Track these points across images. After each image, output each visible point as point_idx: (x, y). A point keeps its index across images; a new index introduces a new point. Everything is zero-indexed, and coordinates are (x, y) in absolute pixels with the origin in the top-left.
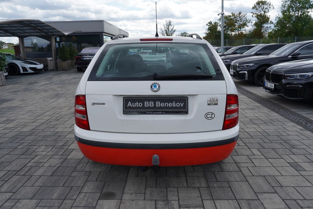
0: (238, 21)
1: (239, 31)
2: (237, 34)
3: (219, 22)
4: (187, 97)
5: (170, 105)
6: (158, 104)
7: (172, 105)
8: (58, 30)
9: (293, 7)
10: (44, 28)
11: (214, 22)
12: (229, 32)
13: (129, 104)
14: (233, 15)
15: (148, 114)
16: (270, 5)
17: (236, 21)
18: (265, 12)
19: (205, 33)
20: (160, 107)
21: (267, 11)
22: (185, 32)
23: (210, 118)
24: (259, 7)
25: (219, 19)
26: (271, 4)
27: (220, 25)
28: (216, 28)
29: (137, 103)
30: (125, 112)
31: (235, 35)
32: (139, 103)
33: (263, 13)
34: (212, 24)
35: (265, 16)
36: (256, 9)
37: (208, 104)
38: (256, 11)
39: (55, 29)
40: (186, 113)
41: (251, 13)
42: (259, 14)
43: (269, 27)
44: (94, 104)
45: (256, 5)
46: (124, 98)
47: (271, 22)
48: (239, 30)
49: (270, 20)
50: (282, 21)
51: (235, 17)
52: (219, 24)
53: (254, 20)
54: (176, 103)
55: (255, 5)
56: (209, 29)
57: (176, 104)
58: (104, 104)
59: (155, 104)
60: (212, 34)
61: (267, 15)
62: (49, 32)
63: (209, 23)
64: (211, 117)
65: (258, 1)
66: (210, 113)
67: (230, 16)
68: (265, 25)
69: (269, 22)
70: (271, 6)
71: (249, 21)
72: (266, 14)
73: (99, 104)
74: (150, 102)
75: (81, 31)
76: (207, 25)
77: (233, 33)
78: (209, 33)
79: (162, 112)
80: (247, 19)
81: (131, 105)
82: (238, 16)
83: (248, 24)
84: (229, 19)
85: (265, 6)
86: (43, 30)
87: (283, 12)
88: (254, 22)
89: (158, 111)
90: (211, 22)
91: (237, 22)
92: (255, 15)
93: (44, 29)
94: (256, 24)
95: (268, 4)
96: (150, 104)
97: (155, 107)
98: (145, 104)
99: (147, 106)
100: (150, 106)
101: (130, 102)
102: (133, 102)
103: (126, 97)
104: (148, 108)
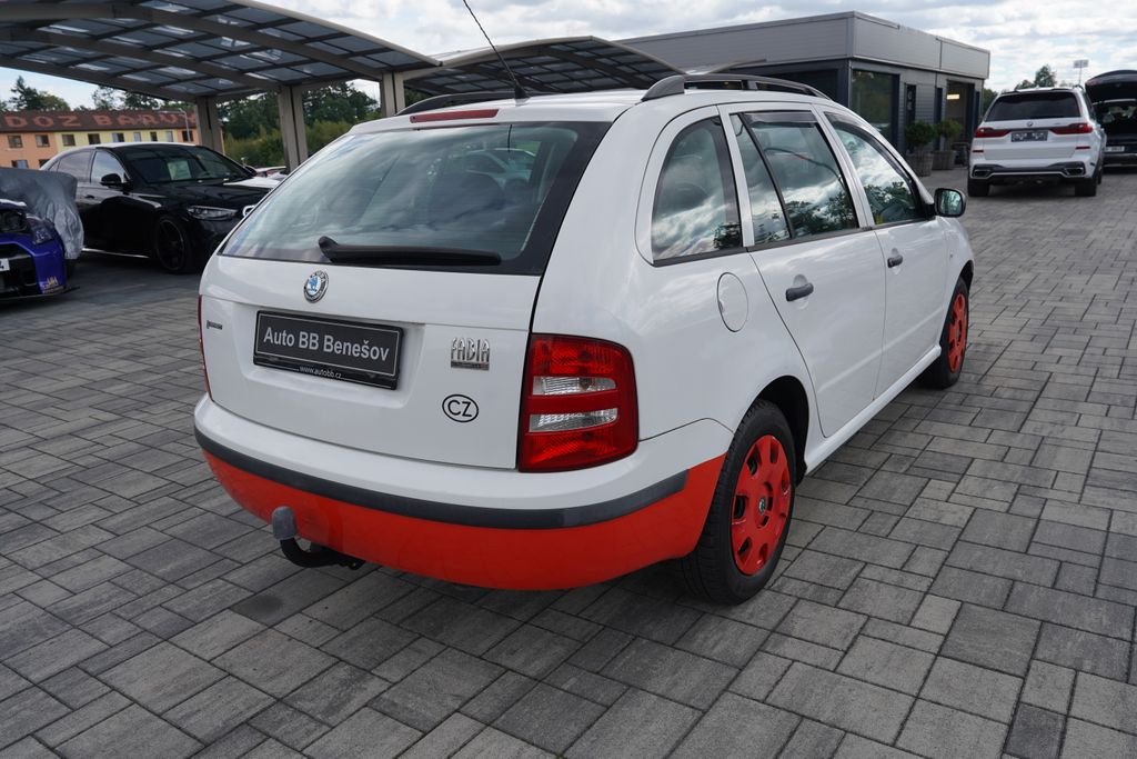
4: (401, 330)
5: (355, 350)
6: (332, 345)
7: (361, 352)
8: (662, 64)
10: (619, 59)
13: (267, 333)
15: (304, 372)
20: (332, 356)
23: (460, 417)
29: (284, 334)
30: (259, 360)
32: (288, 334)
37: (454, 364)
39: (651, 61)
40: (393, 384)
44: (209, 324)
46: (259, 312)
54: (370, 346)
57: (369, 351)
58: (220, 327)
59: (321, 342)
62: (640, 73)
64: (464, 415)
66: (460, 399)
73: (215, 325)
74: (312, 335)
75: (765, 61)
79: (336, 371)
81: (271, 338)
86: (621, 68)
89: (325, 368)
93: (621, 64)
96: (311, 341)
97: (320, 354)
98: (301, 339)
99: (305, 347)
100: (311, 347)
101: (269, 329)
102: (277, 329)
103: (263, 312)
104: (307, 353)
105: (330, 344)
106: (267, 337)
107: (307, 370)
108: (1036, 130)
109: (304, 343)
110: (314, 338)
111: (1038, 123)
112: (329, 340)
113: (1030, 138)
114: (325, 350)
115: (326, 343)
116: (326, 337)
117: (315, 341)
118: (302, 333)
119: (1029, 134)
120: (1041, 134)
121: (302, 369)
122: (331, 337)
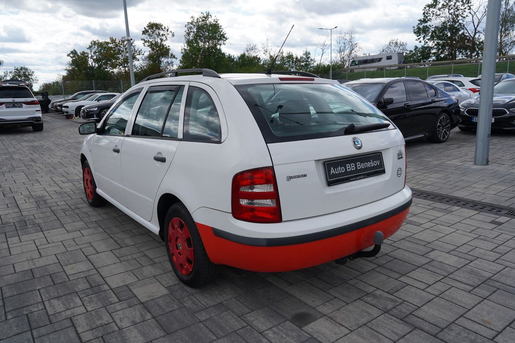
0: (123, 51)
1: (125, 67)
2: (124, 71)
3: (89, 51)
4: (381, 153)
5: (369, 165)
6: (360, 166)
7: (371, 164)
9: (201, 37)
11: (81, 51)
12: (109, 69)
13: (333, 171)
14: (113, 41)
15: (352, 181)
16: (167, 30)
17: (120, 51)
18: (162, 40)
19: (66, 70)
20: (361, 170)
21: (165, 39)
22: (22, 66)
24: (153, 33)
25: (88, 47)
26: (169, 30)
27: (92, 56)
28: (87, 61)
29: (340, 168)
30: (330, 184)
31: (119, 73)
32: (341, 167)
33: (159, 41)
34: (78, 55)
35: (163, 46)
36: (149, 35)
38: (148, 37)
40: (383, 172)
41: (142, 39)
42: (154, 42)
43: (170, 62)
44: (290, 178)
45: (147, 28)
46: (324, 163)
47: (172, 55)
48: (126, 65)
49: (170, 52)
50: (189, 54)
51: (117, 45)
52: (90, 56)
53: (147, 51)
54: (373, 161)
55: (145, 28)
56: (74, 63)
57: (373, 163)
58: (305, 176)
59: (356, 166)
60: (81, 71)
61: (165, 45)
63: (72, 52)
64: (400, 174)
65: (149, 23)
67: (107, 43)
68: (164, 60)
69: (170, 55)
70: (169, 32)
71: (139, 52)
72: (164, 43)
73: (299, 177)
74: (352, 164)
76: (68, 55)
77: (116, 71)
78: (73, 69)
79: (364, 175)
80: (136, 49)
81: (334, 172)
82: (120, 43)
83: (138, 57)
84: (106, 48)
85: (162, 32)
87: (189, 43)
88: (147, 54)
89: (360, 175)
90: (75, 50)
91: (121, 54)
92: (147, 44)
94: (150, 57)
95: (165, 28)
96: (352, 167)
97: (357, 171)
98: (348, 168)
99: (350, 170)
100: (352, 169)
101: (332, 168)
102: (335, 167)
103: (327, 162)
104: (351, 172)
105: (359, 165)
106: (332, 172)
107: (353, 179)
108: (16, 103)
109: (349, 169)
110: (353, 165)
111: (17, 100)
112: (359, 164)
113: (14, 106)
114: (358, 168)
115: (358, 166)
116: (357, 163)
117: (354, 166)
118: (347, 165)
119: (14, 105)
120: (19, 105)
121: (351, 179)
122: (359, 163)
